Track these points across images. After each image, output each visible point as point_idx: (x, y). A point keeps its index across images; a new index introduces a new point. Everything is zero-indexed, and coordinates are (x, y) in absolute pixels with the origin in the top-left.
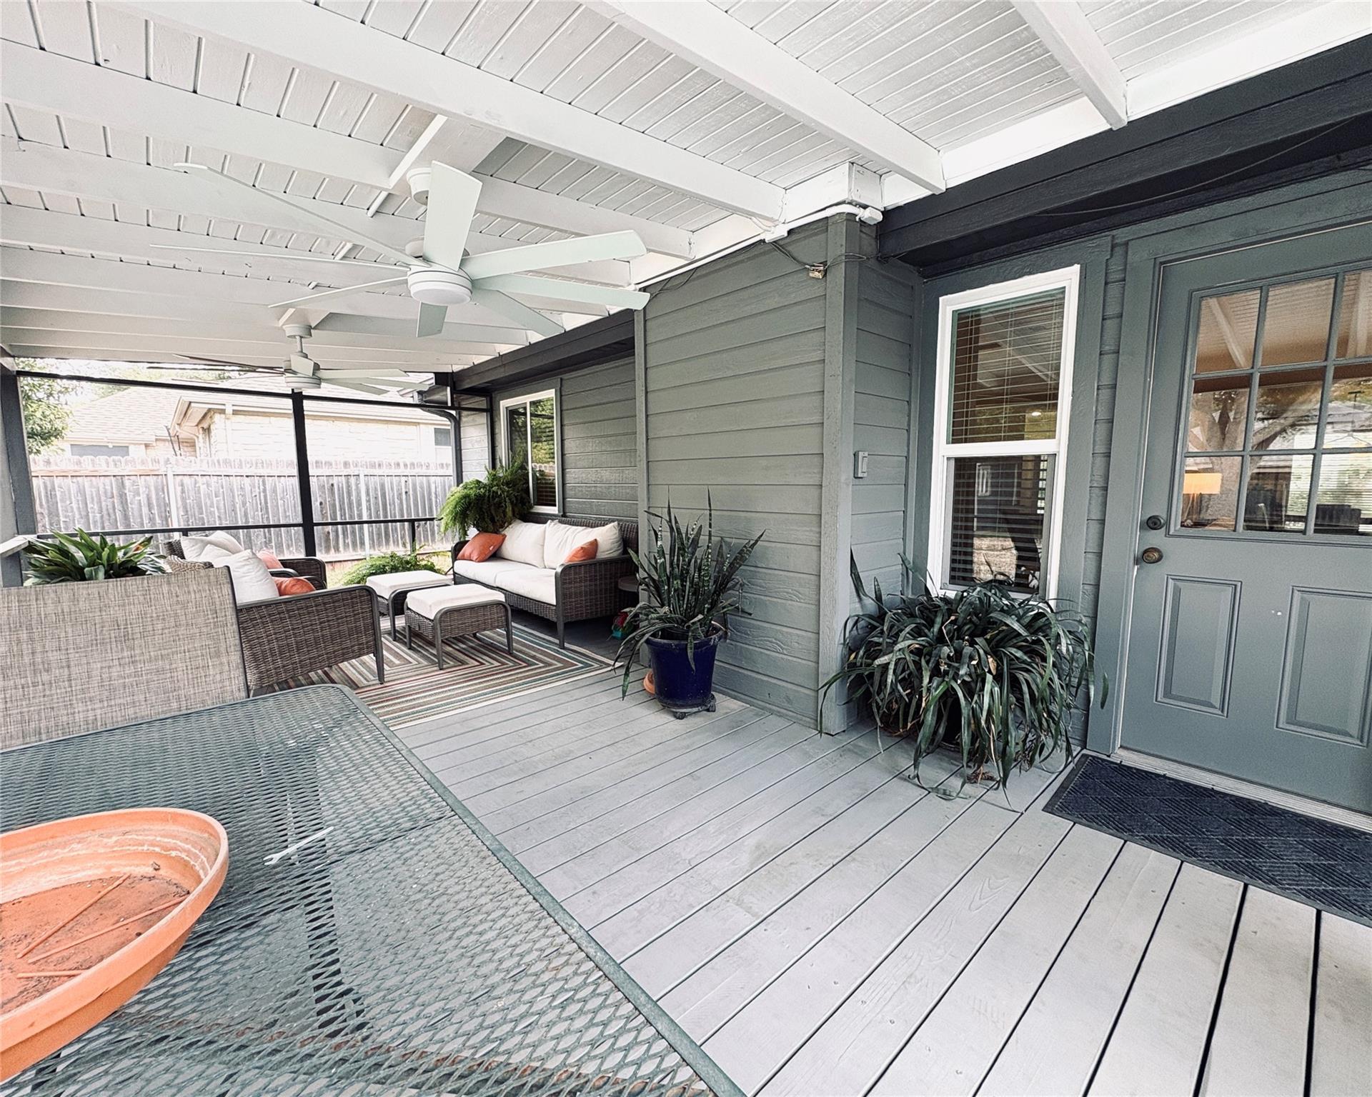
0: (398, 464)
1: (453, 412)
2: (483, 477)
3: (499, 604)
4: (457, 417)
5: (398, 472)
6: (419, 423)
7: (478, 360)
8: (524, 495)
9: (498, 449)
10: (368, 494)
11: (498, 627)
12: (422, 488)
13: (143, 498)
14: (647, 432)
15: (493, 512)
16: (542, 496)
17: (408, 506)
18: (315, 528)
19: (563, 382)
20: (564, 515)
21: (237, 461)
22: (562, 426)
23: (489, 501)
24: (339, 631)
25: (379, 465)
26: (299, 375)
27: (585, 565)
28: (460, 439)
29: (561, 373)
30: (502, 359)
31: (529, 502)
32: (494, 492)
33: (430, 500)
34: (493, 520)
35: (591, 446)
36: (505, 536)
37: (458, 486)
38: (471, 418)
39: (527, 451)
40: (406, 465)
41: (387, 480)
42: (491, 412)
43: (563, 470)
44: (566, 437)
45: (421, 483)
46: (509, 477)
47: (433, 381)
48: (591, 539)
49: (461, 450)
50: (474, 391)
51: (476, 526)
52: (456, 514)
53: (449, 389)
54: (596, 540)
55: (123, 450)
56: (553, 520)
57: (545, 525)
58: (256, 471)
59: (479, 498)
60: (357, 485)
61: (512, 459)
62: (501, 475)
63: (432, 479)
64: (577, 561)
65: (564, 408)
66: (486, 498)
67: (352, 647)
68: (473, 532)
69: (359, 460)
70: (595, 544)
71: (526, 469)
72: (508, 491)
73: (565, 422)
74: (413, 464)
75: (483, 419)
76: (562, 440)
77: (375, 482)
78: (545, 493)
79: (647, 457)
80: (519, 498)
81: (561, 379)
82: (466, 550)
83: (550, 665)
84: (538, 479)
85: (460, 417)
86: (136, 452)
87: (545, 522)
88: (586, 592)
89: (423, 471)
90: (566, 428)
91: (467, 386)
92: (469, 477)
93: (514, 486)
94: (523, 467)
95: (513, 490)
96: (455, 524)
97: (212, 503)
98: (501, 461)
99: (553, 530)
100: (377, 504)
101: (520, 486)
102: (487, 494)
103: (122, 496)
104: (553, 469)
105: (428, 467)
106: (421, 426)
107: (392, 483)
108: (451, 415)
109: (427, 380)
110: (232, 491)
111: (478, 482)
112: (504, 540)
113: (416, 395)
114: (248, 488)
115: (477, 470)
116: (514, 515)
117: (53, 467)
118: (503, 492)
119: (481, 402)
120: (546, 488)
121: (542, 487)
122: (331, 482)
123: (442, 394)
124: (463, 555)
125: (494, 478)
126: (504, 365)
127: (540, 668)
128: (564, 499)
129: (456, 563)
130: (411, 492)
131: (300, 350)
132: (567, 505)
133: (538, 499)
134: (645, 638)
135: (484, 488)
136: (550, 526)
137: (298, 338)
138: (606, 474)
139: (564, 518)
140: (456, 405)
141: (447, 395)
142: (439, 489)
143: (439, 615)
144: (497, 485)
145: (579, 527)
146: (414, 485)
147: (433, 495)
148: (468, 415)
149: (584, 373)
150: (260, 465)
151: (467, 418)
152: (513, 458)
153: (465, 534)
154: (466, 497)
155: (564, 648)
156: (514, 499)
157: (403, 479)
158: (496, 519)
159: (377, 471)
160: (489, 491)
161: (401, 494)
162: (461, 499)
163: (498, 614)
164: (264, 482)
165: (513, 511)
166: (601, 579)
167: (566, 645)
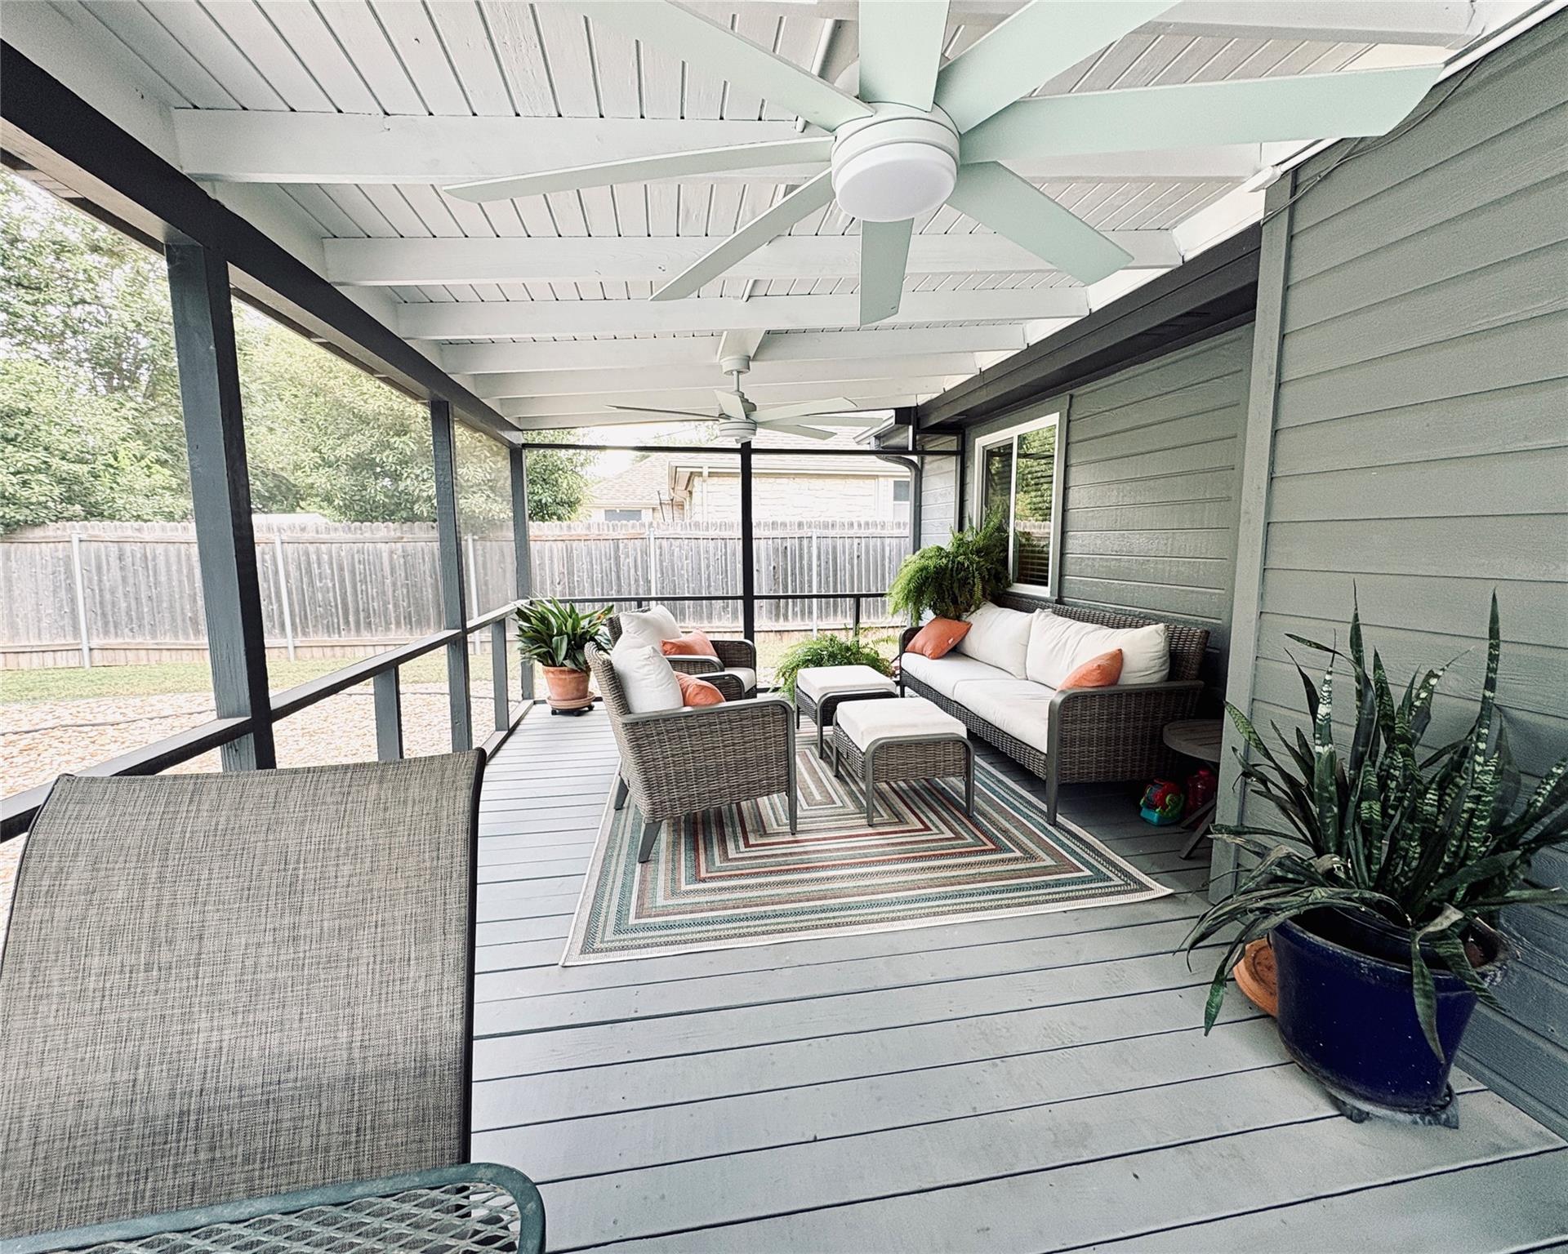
0: (852, 524)
1: (914, 458)
2: (948, 544)
3: (957, 740)
4: (919, 466)
5: (851, 533)
6: (877, 476)
7: (951, 382)
8: (1000, 568)
9: (968, 505)
10: (819, 558)
11: (953, 775)
12: (875, 551)
13: (631, 560)
14: (1272, 463)
15: (957, 591)
16: (1027, 569)
17: (860, 572)
18: (756, 601)
19: (1074, 400)
20: (1060, 601)
21: (705, 524)
22: (1066, 466)
23: (952, 576)
24: (746, 759)
25: (833, 525)
26: (733, 420)
27: (1102, 696)
28: (921, 492)
29: (1072, 387)
30: (985, 378)
31: (1007, 578)
32: (959, 562)
33: (883, 565)
34: (955, 601)
35: (1113, 496)
36: (970, 625)
37: (914, 553)
38: (935, 465)
39: (1009, 507)
40: (860, 525)
41: (839, 542)
42: (962, 454)
43: (1063, 533)
44: (1071, 483)
45: (875, 546)
46: (981, 543)
47: (893, 420)
48: (1111, 648)
49: (920, 506)
50: (943, 429)
51: (934, 608)
52: (910, 591)
53: (911, 427)
54: (1120, 650)
55: (634, 514)
56: (1043, 608)
57: (1031, 615)
58: (720, 533)
59: (940, 572)
60: (809, 547)
61: (986, 518)
62: (970, 539)
63: (887, 541)
64: (1088, 686)
65: (1072, 439)
66: (948, 572)
67: (760, 781)
68: (928, 615)
69: (813, 521)
70: (1118, 658)
71: (1006, 531)
72: (979, 562)
73: (1073, 461)
74: (867, 524)
75: (951, 464)
76: (1066, 489)
77: (827, 545)
78: (1033, 567)
79: (1268, 512)
80: (993, 572)
81: (1072, 397)
82: (918, 640)
83: (1032, 857)
84: (1021, 545)
85: (922, 463)
86: (646, 516)
87: (1032, 611)
88: (1099, 738)
89: (878, 532)
90: (1073, 470)
91: (934, 422)
92: (929, 542)
93: (986, 554)
94: (1002, 529)
95: (986, 561)
96: (907, 604)
97: (682, 566)
98: (970, 521)
99: (1042, 622)
100: (827, 569)
101: (995, 556)
102: (950, 566)
103: (617, 558)
104: (1045, 531)
105: (883, 527)
106: (880, 479)
107: (844, 547)
108: (912, 462)
109: (888, 418)
110: (699, 553)
111: (940, 549)
112: (968, 629)
113: (873, 440)
114: (712, 551)
115: (941, 534)
116: (984, 595)
117: (573, 532)
118: (972, 563)
119: (950, 442)
120: (1033, 558)
121: (1027, 557)
122: (784, 545)
123: (903, 436)
124: (914, 647)
125: (961, 543)
126: (986, 385)
127: (1016, 859)
128: (1061, 575)
129: (905, 655)
130: (863, 557)
131: (736, 388)
132: (1066, 585)
133: (1020, 574)
134: (1275, 920)
135: (946, 556)
136: (1040, 618)
137: (735, 373)
138: (1139, 541)
139: (1061, 605)
140: (919, 448)
141: (907, 437)
142: (894, 553)
143: (873, 747)
144: (965, 554)
145: (1089, 625)
146: (867, 547)
147: (887, 560)
148: (933, 461)
149: (1111, 382)
150: (723, 527)
151: (932, 464)
152: (988, 516)
153: (919, 618)
154: (924, 569)
155: (1055, 824)
156: (986, 574)
157: (856, 541)
158: (960, 600)
159: (831, 533)
160: (953, 562)
161: (852, 559)
162: (917, 572)
163: (955, 755)
164: (726, 545)
165: (984, 590)
166: (1127, 720)
167: (1060, 819)
